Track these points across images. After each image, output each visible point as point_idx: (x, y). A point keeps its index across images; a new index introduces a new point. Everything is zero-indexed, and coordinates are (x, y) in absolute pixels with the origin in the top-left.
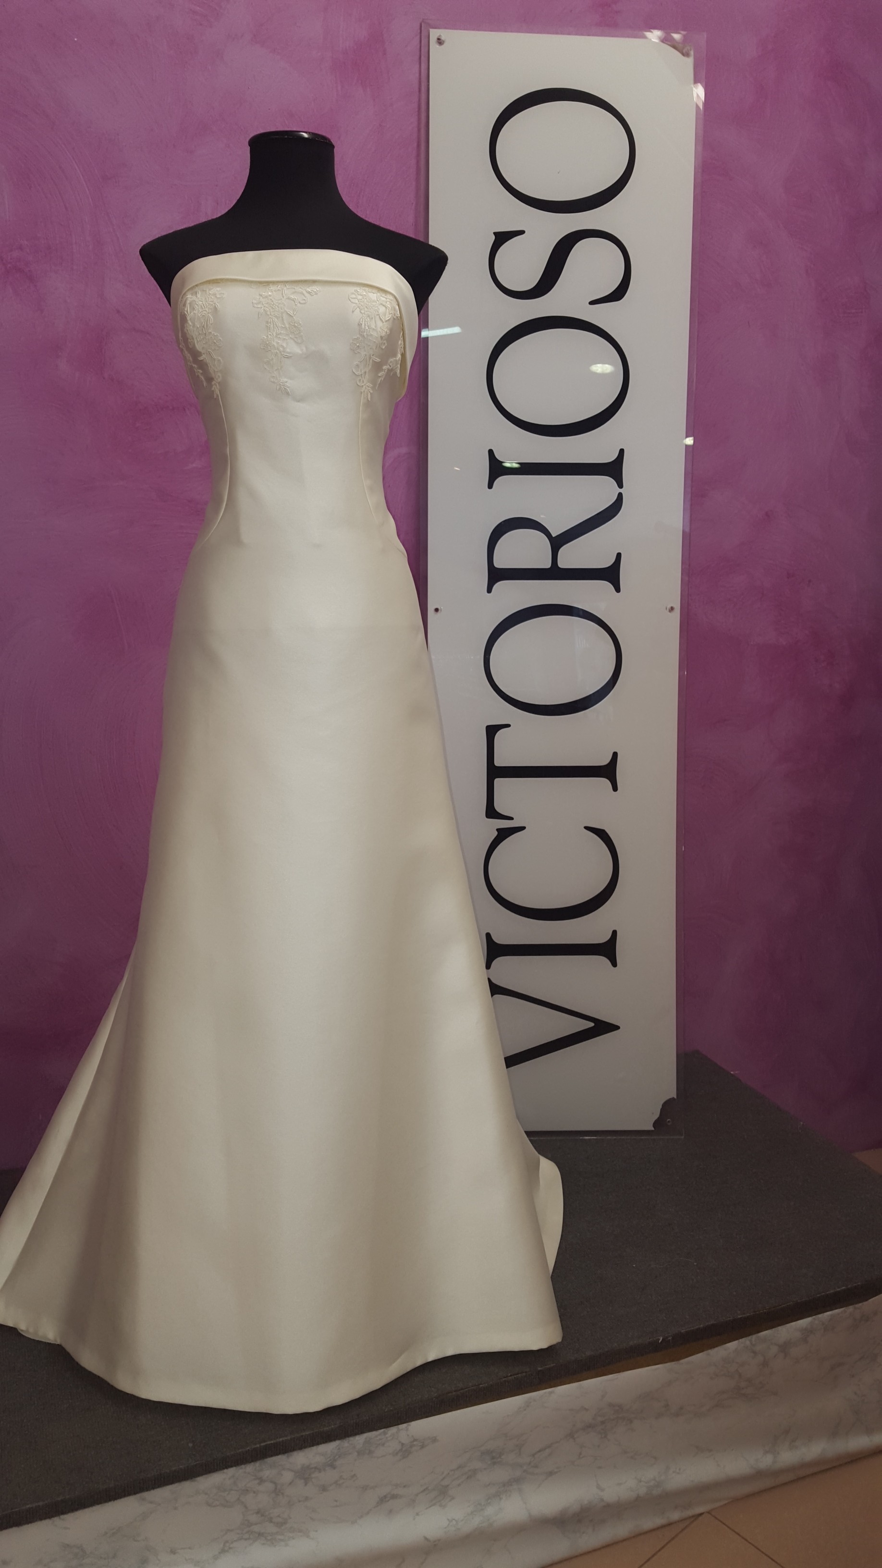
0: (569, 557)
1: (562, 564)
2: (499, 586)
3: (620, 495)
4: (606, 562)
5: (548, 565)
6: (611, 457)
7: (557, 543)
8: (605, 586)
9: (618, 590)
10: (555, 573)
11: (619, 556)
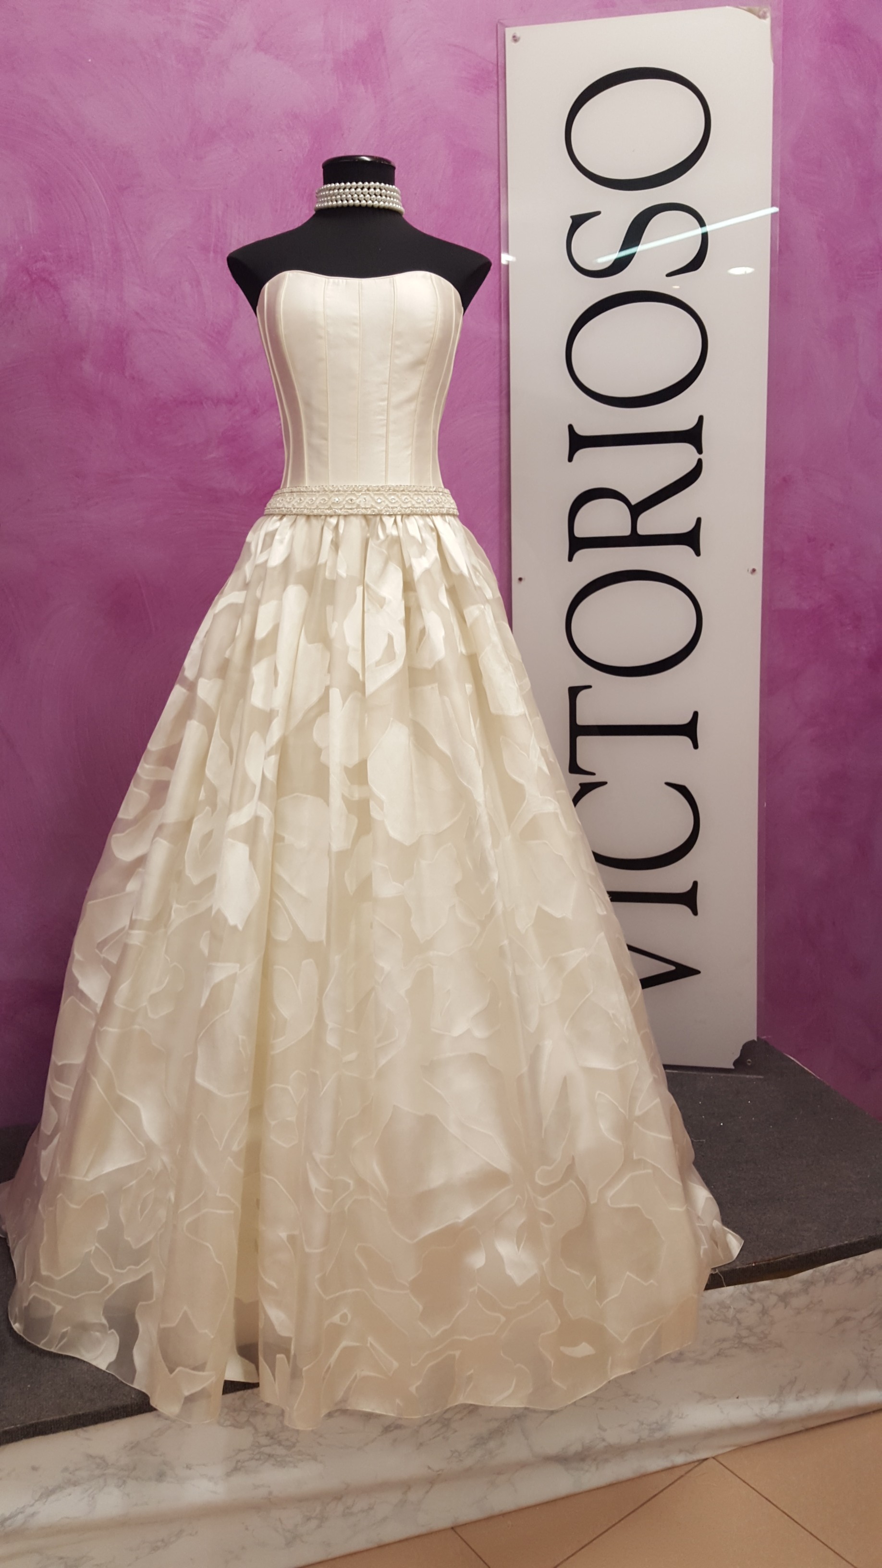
0: (649, 524)
1: (642, 530)
2: (580, 554)
3: (700, 462)
4: (686, 527)
5: (626, 531)
6: (690, 424)
7: (636, 510)
8: (685, 551)
9: (698, 553)
10: (635, 539)
11: (699, 521)
